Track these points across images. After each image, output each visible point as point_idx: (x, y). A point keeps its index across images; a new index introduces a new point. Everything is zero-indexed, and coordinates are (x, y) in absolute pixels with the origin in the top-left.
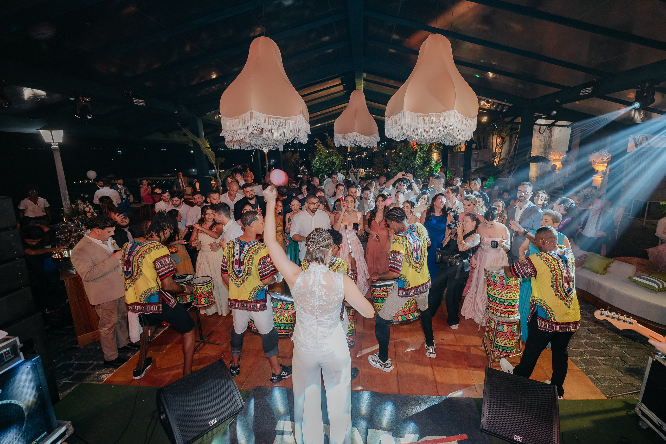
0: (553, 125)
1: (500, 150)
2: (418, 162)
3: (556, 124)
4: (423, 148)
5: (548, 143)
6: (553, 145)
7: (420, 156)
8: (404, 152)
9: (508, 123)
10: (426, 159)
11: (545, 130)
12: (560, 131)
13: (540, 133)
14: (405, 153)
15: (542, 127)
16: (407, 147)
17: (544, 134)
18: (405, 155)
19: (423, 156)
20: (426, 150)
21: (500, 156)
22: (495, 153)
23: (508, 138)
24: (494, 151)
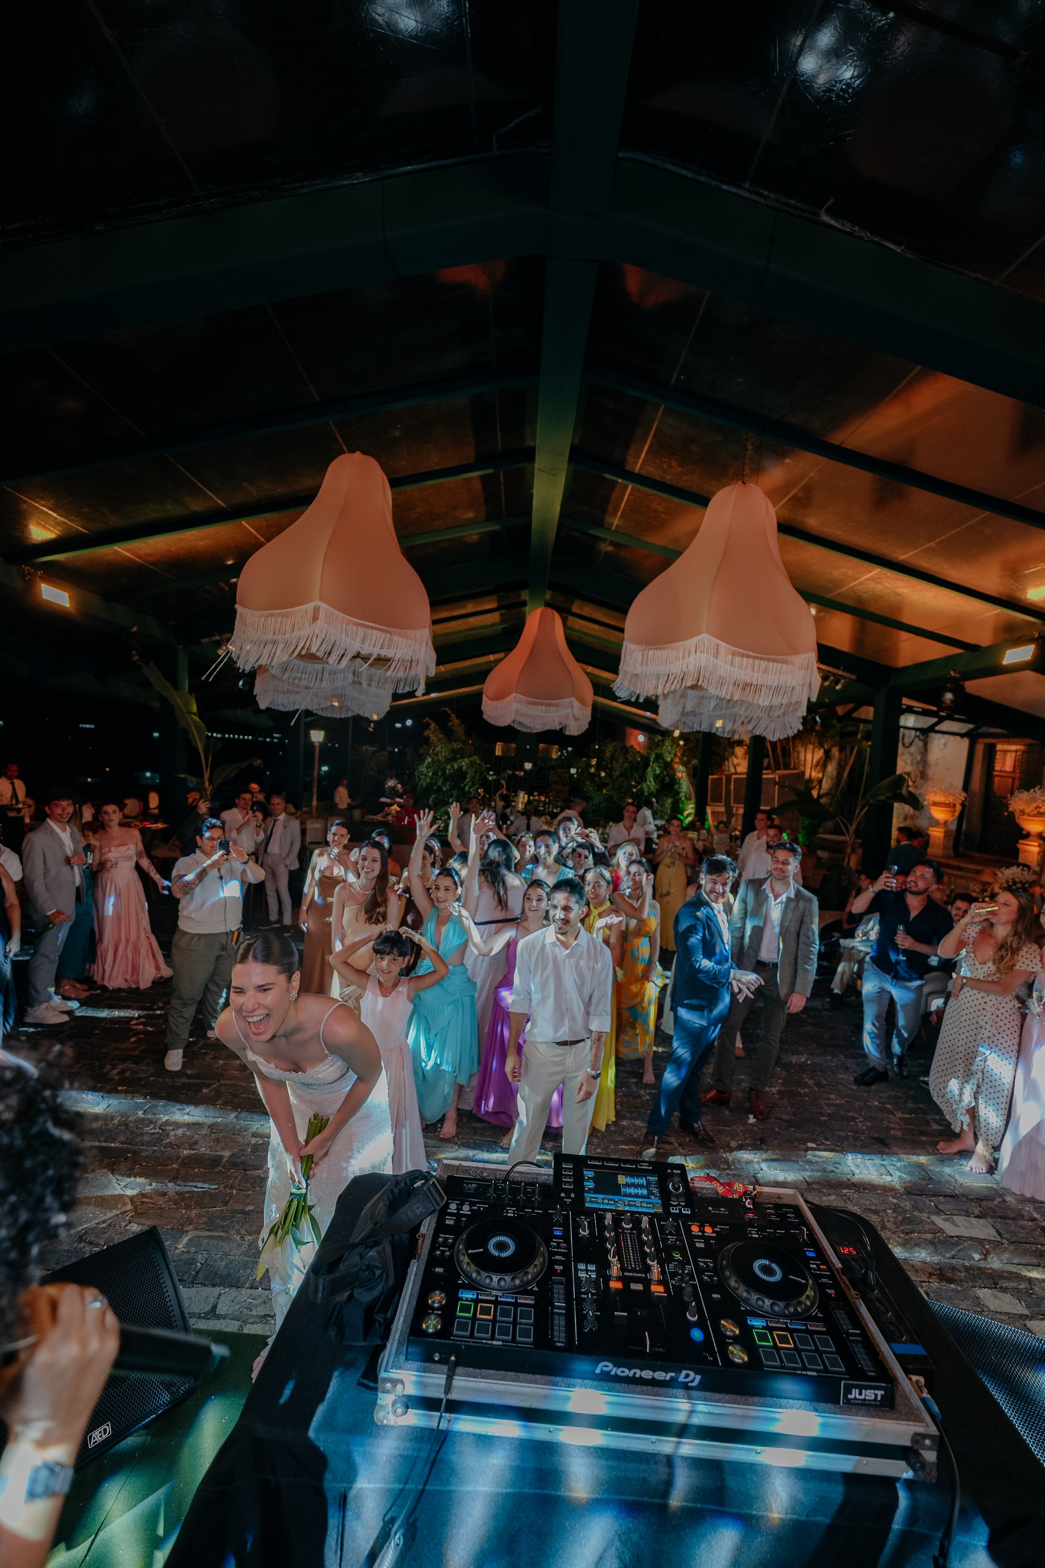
0: (932, 729)
1: (820, 775)
2: (651, 784)
3: (937, 728)
4: (661, 754)
5: (921, 769)
6: (930, 772)
7: (655, 770)
8: (620, 761)
9: (840, 719)
10: (667, 780)
11: (913, 741)
12: (945, 745)
13: (904, 745)
14: (623, 763)
15: (907, 732)
16: (627, 752)
17: (912, 749)
18: (621, 767)
19: (661, 772)
20: (669, 759)
21: (820, 787)
22: (810, 780)
23: (835, 752)
24: (807, 776)
